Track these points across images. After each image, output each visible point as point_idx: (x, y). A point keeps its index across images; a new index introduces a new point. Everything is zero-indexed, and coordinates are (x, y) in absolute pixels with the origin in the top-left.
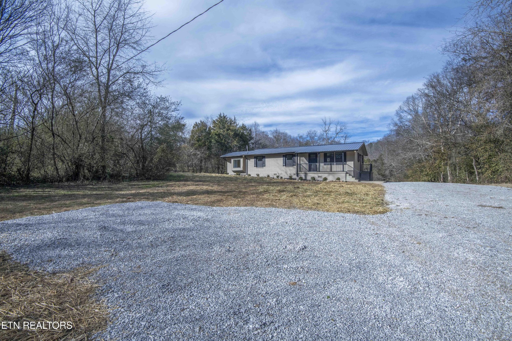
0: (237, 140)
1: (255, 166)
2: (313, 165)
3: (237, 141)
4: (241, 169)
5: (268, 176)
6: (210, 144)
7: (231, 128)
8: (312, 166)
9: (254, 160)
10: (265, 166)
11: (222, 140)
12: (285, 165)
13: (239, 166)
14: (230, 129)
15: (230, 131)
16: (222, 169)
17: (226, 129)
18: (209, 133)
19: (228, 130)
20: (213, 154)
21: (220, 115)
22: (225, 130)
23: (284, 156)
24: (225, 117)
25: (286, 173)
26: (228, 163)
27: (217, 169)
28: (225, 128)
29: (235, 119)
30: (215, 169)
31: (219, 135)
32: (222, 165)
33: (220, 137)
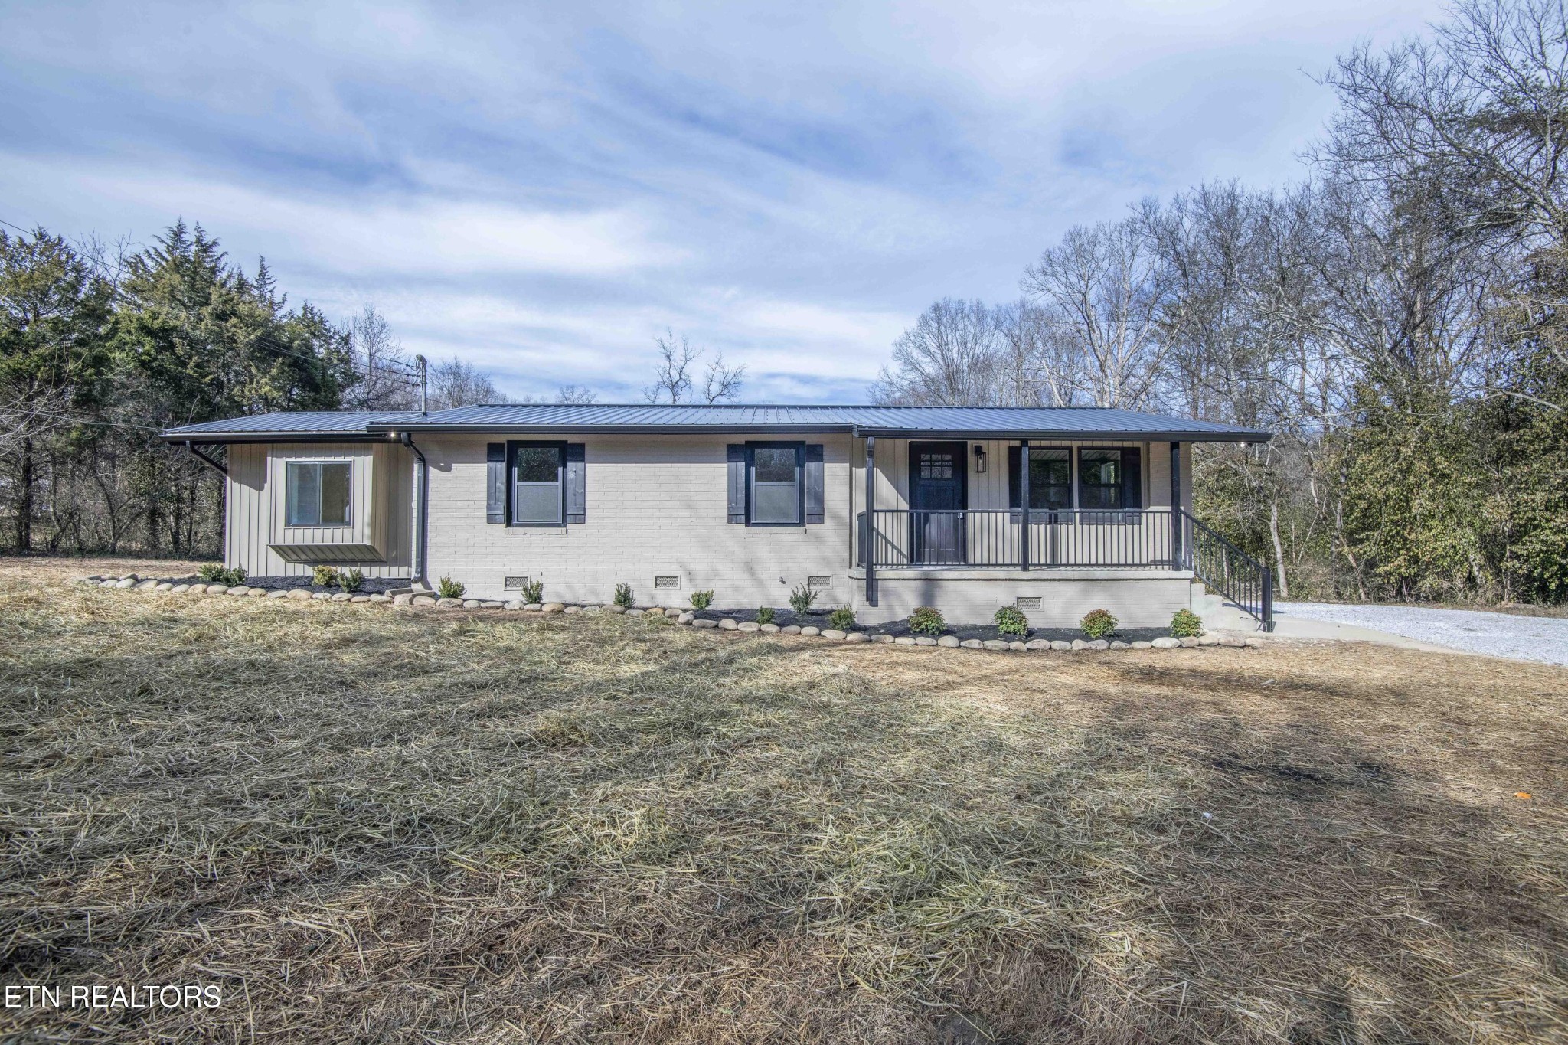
0: (274, 371)
1: (491, 519)
2: (937, 524)
3: (273, 379)
4: (359, 530)
5: (624, 599)
6: (99, 373)
7: (243, 308)
8: (932, 530)
9: (481, 469)
10: (580, 518)
11: (184, 365)
12: (745, 512)
13: (335, 510)
14: (234, 313)
15: (234, 320)
16: (178, 518)
17: (209, 309)
18: (95, 313)
19: (222, 317)
20: (117, 437)
21: (178, 234)
22: (206, 311)
23: (734, 452)
24: (205, 249)
25: (750, 569)
26: (237, 491)
27: (142, 521)
28: (207, 302)
29: (263, 274)
30: (135, 517)
31: (164, 335)
32: (180, 499)
33: (171, 347)
